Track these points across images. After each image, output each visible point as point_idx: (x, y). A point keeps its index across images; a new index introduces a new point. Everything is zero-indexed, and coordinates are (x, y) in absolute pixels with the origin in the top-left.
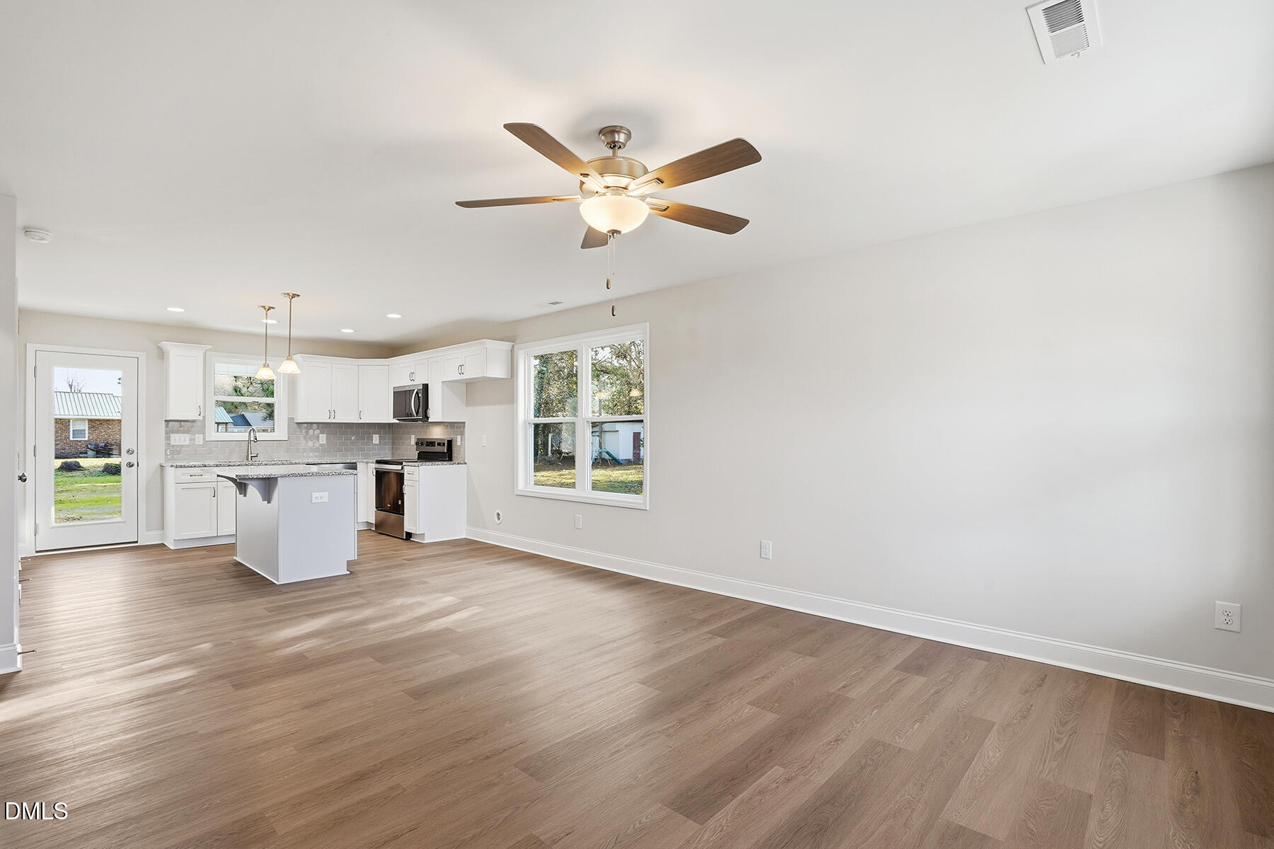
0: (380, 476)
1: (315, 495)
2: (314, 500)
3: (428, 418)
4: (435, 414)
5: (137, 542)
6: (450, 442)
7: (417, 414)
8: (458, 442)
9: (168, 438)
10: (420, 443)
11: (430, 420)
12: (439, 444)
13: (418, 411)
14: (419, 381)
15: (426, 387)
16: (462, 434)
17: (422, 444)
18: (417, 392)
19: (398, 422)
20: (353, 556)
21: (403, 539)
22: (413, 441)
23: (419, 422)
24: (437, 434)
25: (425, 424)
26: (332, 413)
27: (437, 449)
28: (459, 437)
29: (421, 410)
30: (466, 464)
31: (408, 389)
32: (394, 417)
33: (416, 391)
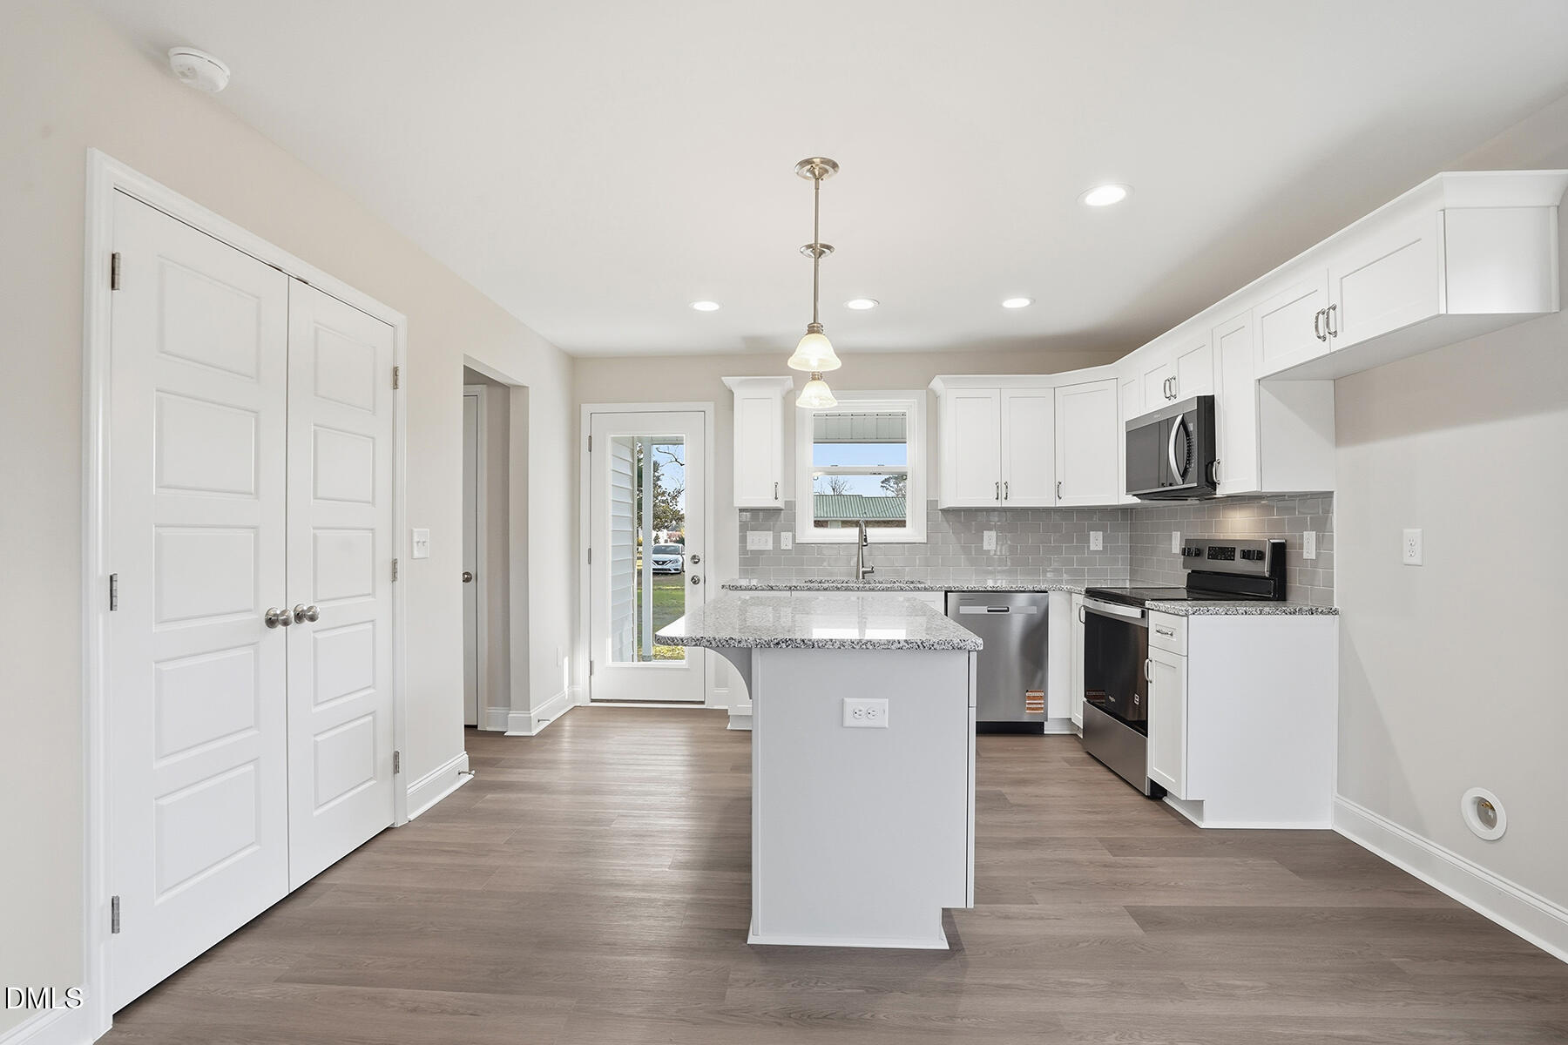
0: (1096, 626)
1: (851, 703)
2: (849, 721)
3: (1213, 485)
4: (1235, 475)
5: (703, 703)
6: (1280, 551)
7: (1184, 475)
8: (1308, 546)
9: (743, 540)
10: (1192, 551)
11: (1221, 492)
12: (1247, 555)
13: (1186, 470)
14: (1189, 391)
15: (1207, 405)
16: (1322, 524)
17: (1199, 553)
18: (1183, 423)
19: (1136, 500)
20: (960, 896)
21: (1144, 795)
22: (1176, 546)
23: (1189, 502)
24: (1239, 527)
25: (1207, 504)
26: (1002, 488)
27: (1239, 565)
28: (1310, 538)
29: (1194, 464)
30: (1335, 612)
31: (1158, 418)
32: (1129, 490)
33: (1179, 419)
